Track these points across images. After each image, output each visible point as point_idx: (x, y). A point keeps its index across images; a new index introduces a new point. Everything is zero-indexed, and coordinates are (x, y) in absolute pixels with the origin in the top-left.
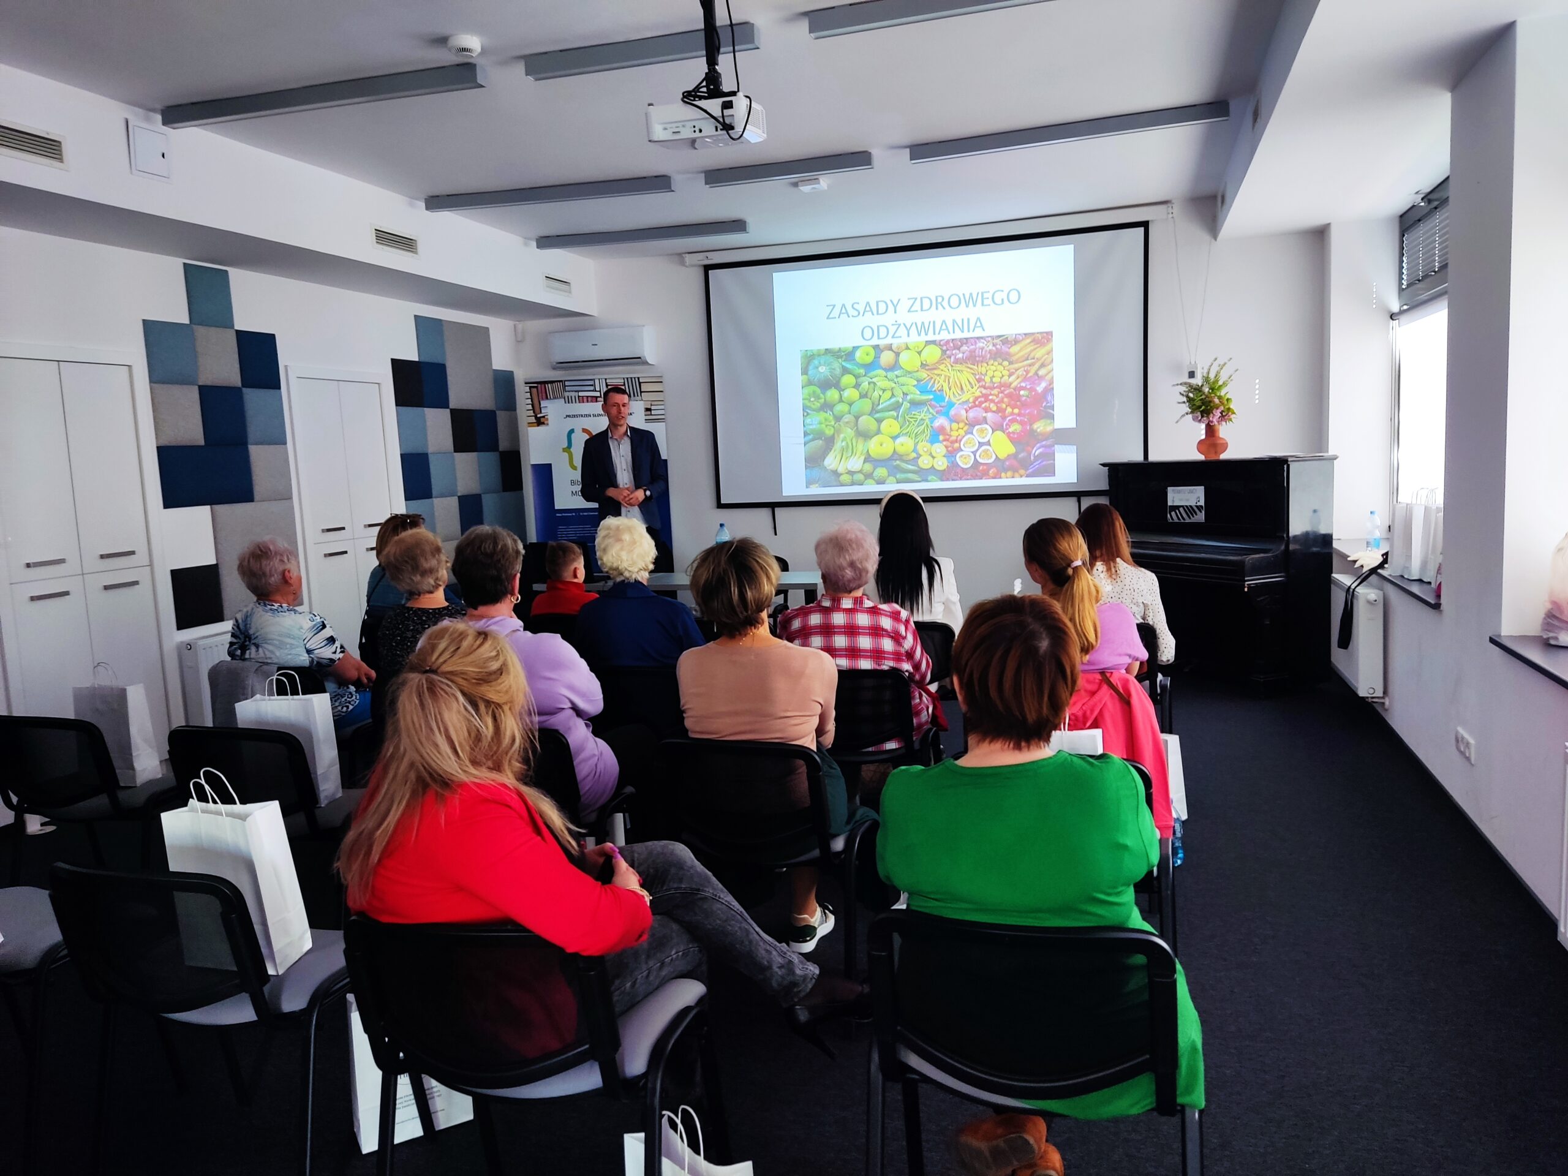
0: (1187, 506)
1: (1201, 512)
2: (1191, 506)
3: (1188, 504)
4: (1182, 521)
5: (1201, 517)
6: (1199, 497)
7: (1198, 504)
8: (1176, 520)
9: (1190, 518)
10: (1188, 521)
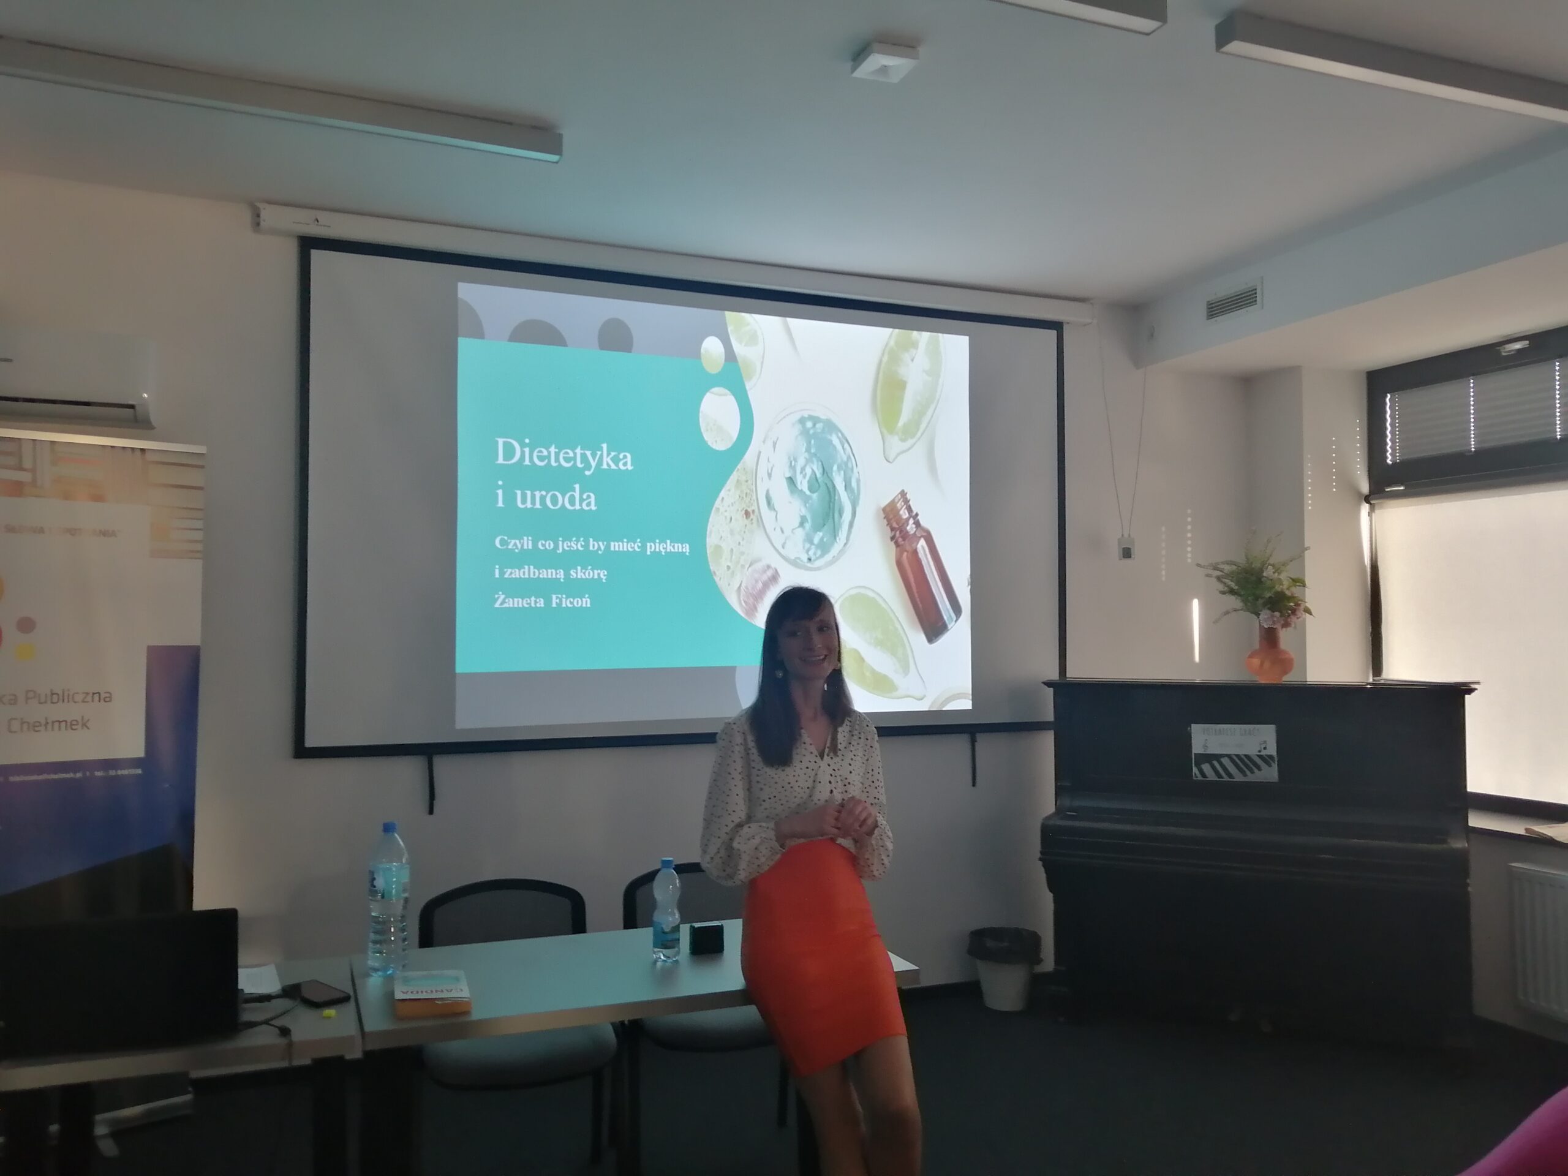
0: (1237, 756)
1: (1270, 766)
2: (1247, 756)
3: (1241, 752)
4: (1226, 778)
5: (1270, 774)
6: (1265, 742)
7: (1263, 753)
8: (1211, 776)
9: (1245, 775)
10: (1239, 778)
